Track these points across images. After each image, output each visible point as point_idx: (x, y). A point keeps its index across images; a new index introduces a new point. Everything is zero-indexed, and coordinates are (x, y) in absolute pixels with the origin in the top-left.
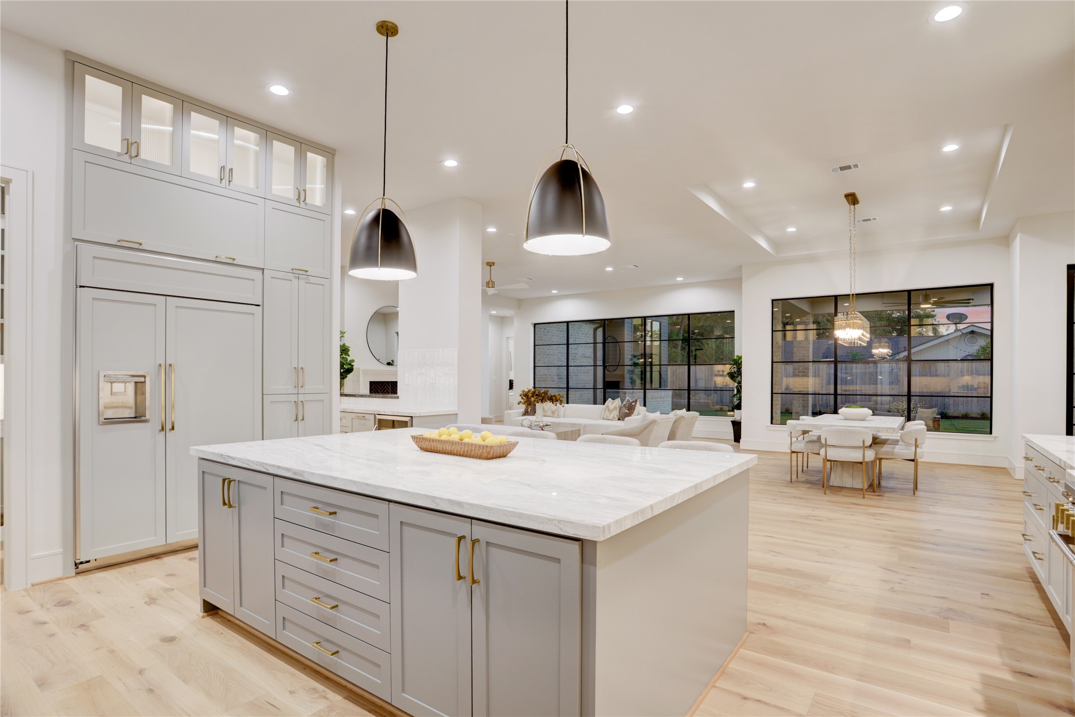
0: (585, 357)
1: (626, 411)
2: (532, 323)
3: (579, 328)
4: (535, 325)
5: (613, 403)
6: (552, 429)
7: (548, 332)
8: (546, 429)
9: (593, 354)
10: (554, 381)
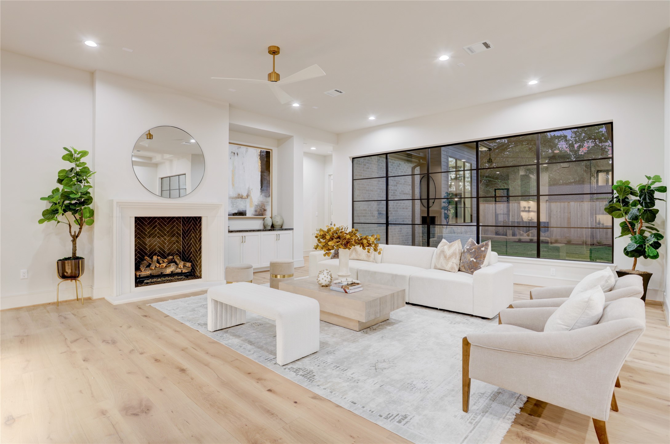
0: (405, 194)
1: (471, 259)
2: (350, 157)
3: (399, 166)
4: (353, 158)
5: (450, 247)
6: (361, 289)
7: (368, 168)
8: (351, 291)
9: (411, 191)
10: (373, 216)
